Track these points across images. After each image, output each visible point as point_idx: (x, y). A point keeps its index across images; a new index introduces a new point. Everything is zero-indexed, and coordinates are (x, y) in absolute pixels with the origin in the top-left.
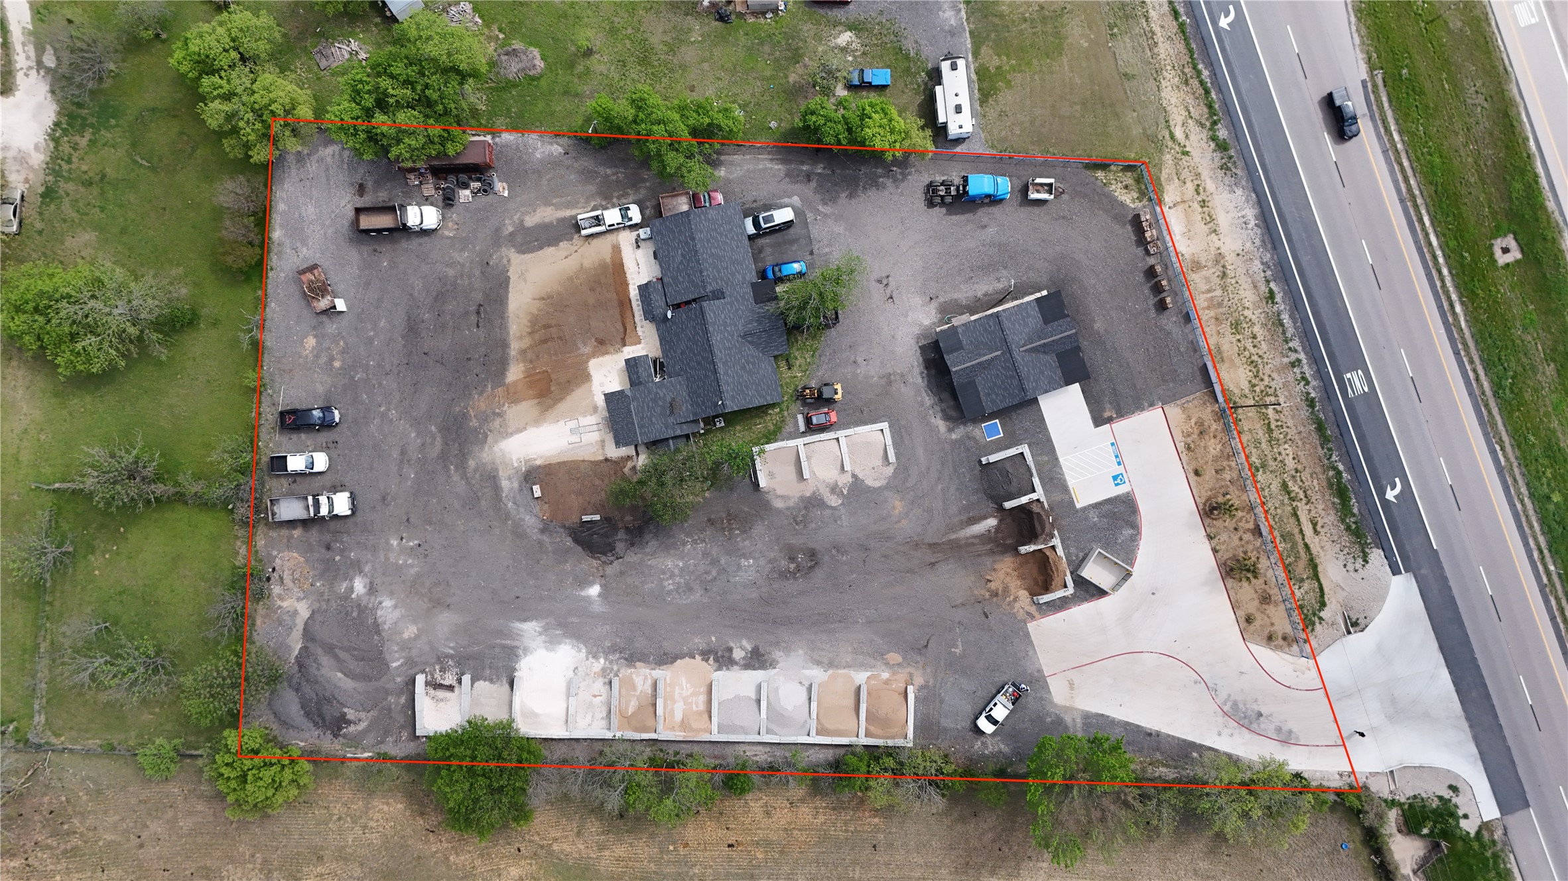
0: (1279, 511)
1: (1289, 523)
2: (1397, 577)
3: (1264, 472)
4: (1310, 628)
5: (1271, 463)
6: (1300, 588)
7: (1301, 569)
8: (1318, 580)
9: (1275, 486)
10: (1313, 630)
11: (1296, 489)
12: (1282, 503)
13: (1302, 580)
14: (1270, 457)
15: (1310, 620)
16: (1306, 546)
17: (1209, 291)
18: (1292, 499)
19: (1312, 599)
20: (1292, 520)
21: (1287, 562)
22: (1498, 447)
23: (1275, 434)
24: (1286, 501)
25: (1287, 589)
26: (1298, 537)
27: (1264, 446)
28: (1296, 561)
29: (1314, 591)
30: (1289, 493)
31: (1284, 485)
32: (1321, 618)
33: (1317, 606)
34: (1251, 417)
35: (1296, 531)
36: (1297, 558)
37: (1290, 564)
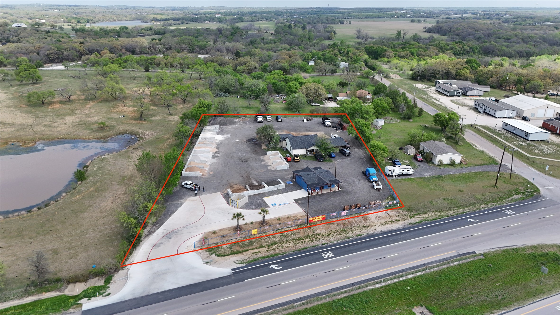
0: (263, 241)
1: (258, 244)
2: (231, 270)
3: (280, 236)
4: (208, 250)
5: (285, 239)
6: (227, 247)
7: (236, 248)
8: (230, 255)
9: (274, 240)
10: (207, 251)
11: (274, 247)
12: (267, 242)
13: (231, 248)
14: (288, 239)
15: (211, 251)
16: (247, 250)
17: (356, 222)
18: (269, 246)
19: (222, 252)
20: (259, 246)
21: (240, 243)
22: (304, 302)
23: (298, 241)
24: (268, 244)
25: (227, 242)
26: (251, 248)
27: (293, 237)
28: (240, 246)
29: (225, 253)
30: (272, 245)
31: (275, 243)
32: (212, 254)
33: (218, 253)
34: (305, 233)
35: (254, 247)
36: (241, 247)
37: (238, 244)
